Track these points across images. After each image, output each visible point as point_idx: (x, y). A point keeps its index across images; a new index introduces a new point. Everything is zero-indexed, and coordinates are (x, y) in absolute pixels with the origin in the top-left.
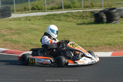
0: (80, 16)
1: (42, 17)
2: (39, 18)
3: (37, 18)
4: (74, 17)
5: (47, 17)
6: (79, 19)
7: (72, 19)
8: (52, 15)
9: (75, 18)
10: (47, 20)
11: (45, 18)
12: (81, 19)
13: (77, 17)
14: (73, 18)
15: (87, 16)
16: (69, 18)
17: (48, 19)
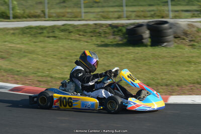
0: (91, 32)
1: (17, 31)
2: (12, 32)
3: (7, 31)
4: (81, 33)
5: (28, 30)
6: (92, 36)
7: (78, 36)
8: (36, 28)
9: (83, 35)
10: (29, 35)
11: (25, 33)
12: (95, 36)
13: (86, 32)
14: (80, 35)
15: (105, 32)
16: (72, 34)
17: (31, 35)
